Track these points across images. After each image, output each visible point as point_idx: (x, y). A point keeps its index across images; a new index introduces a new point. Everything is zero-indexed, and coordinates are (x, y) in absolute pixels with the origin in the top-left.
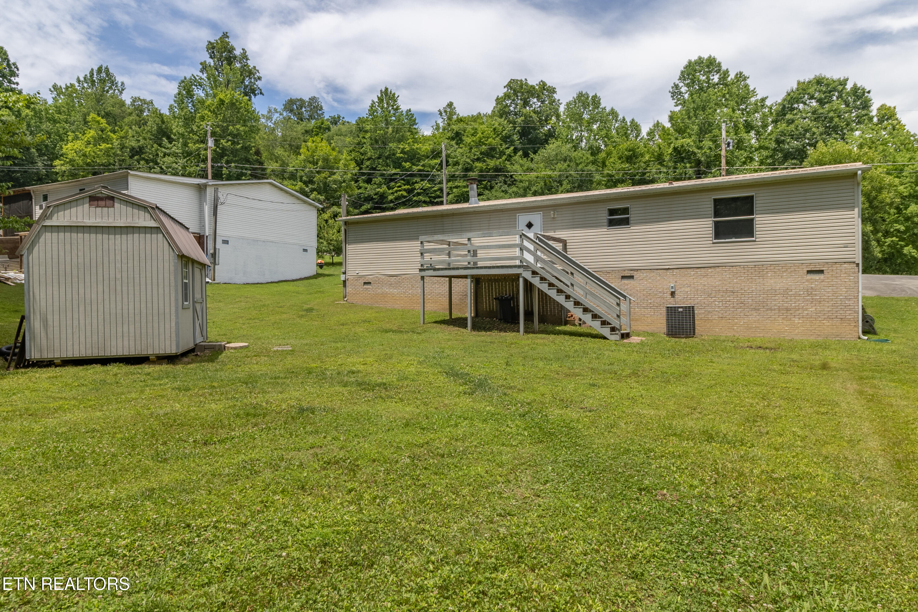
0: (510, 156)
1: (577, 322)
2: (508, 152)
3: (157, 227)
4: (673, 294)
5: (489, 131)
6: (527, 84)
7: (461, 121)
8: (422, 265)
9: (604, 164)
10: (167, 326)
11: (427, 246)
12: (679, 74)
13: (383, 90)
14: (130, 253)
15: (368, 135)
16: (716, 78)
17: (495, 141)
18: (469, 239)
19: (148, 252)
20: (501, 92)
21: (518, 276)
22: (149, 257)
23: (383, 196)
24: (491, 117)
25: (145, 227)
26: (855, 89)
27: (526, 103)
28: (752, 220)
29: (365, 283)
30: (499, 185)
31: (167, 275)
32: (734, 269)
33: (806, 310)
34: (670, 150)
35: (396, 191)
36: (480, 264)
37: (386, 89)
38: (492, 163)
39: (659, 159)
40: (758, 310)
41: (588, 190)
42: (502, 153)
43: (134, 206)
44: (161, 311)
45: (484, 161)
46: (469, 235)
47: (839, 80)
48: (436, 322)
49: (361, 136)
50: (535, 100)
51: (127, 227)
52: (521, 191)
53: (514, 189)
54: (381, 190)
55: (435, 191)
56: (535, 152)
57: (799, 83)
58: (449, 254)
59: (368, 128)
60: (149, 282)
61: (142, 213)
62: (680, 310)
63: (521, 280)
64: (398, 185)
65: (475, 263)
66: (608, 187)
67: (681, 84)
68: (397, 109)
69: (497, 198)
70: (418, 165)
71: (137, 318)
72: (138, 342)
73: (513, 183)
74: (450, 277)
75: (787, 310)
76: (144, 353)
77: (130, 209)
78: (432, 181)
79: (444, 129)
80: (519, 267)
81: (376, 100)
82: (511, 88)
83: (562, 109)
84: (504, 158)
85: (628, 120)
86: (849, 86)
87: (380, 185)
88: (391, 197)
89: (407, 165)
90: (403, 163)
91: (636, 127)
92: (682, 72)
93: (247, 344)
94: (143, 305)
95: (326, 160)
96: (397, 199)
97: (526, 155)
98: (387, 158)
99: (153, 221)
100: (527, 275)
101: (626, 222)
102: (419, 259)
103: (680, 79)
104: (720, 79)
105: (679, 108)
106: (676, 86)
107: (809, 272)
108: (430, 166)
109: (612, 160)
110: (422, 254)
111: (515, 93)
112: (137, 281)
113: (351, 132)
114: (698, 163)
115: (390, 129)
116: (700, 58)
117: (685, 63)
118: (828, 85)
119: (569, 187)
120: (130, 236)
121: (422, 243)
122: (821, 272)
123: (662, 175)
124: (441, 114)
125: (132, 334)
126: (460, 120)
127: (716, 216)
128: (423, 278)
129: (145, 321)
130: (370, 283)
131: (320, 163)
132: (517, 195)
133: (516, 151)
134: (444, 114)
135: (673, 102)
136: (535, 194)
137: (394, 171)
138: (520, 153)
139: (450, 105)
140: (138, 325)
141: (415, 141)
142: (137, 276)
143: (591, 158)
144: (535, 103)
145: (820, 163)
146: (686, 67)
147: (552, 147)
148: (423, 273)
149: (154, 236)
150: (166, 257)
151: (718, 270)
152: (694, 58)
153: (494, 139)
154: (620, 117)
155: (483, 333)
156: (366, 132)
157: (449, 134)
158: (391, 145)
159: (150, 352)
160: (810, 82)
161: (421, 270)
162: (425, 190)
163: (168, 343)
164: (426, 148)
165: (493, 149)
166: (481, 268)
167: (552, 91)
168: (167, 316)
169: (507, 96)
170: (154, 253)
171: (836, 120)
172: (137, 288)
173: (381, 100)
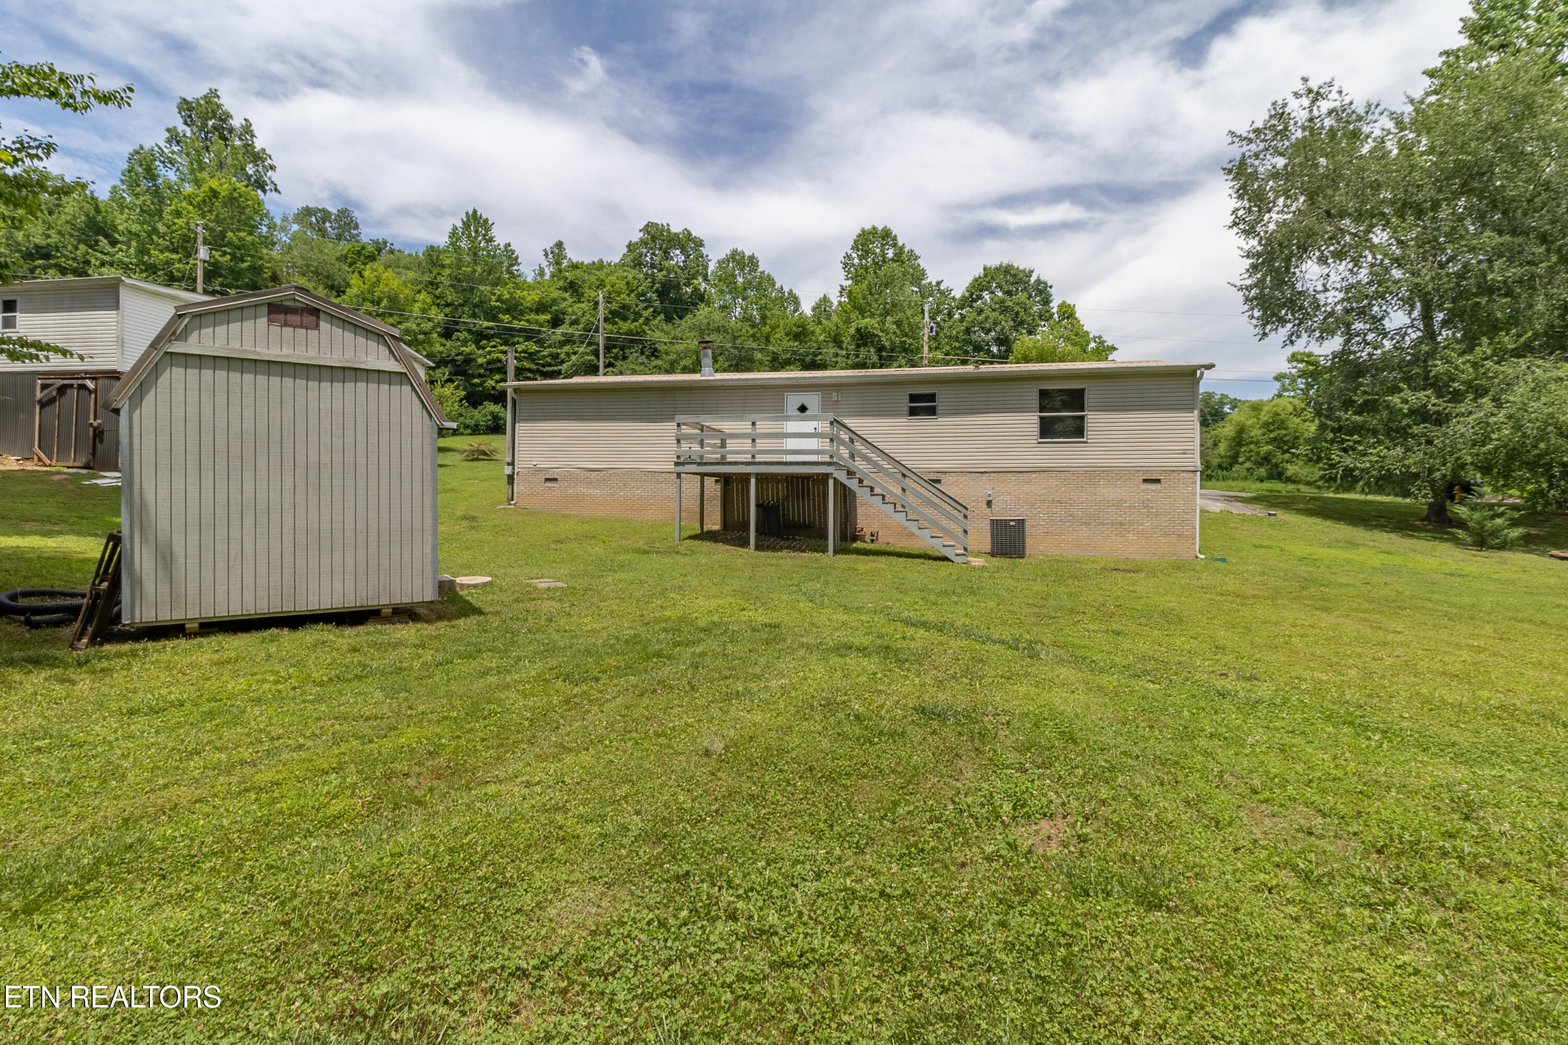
0: (647, 319)
1: (868, 538)
2: (646, 314)
3: (401, 373)
4: (989, 503)
5: (621, 285)
6: (668, 231)
7: (577, 267)
8: (678, 457)
9: (767, 339)
10: (417, 552)
11: (685, 430)
12: (852, 242)
13: (471, 212)
14: (349, 419)
15: (448, 271)
16: (890, 254)
17: (630, 300)
18: (754, 424)
19: (384, 417)
20: (636, 237)
21: (826, 476)
22: (384, 427)
23: (469, 360)
24: (622, 265)
25: (379, 371)
26: (1039, 281)
27: (666, 255)
28: (1082, 418)
29: (547, 480)
30: (634, 354)
31: (417, 461)
32: (1062, 475)
33: (1142, 524)
34: (852, 331)
35: (490, 353)
36: (730, 458)
37: (475, 212)
38: (625, 326)
39: (837, 341)
40: (1089, 524)
41: (748, 370)
42: (638, 315)
43: (358, 330)
44: (407, 525)
45: (616, 323)
46: (755, 417)
47: (1024, 271)
48: (690, 538)
49: (435, 272)
50: (678, 252)
51: (344, 368)
52: (667, 366)
53: (659, 362)
54: (467, 350)
55: (545, 357)
56: (681, 318)
57: (985, 269)
58: (702, 444)
59: (447, 262)
60: (384, 472)
61: (372, 344)
62: (1012, 523)
63: (831, 482)
64: (491, 344)
65: (723, 457)
66: (774, 369)
67: (854, 255)
68: (491, 240)
69: (634, 372)
70: (520, 320)
71: (361, 539)
72: (362, 584)
73: (655, 353)
74: (703, 475)
75: (1121, 524)
76: (373, 603)
77: (349, 336)
78: (540, 342)
79: (553, 276)
80: (829, 464)
81: (459, 224)
82: (649, 233)
83: (712, 266)
84: (641, 321)
85: (786, 289)
86: (1033, 279)
87: (465, 343)
88: (481, 360)
89: (506, 318)
90: (500, 316)
91: (795, 301)
92: (855, 241)
93: (488, 579)
94: (373, 515)
95: (393, 299)
96: (488, 363)
97: (669, 319)
98: (476, 306)
99: (393, 361)
100: (841, 476)
101: (932, 411)
102: (674, 447)
103: (853, 248)
104: (895, 255)
105: (850, 282)
106: (848, 257)
107: (1145, 481)
108: (537, 322)
109: (777, 336)
110: (678, 441)
111: (654, 238)
112: (361, 470)
113: (420, 264)
114: (881, 349)
115: (479, 269)
116: (874, 228)
117: (859, 231)
118: (1015, 276)
119: (727, 364)
120: (349, 386)
121: (679, 425)
122: (1158, 481)
123: (839, 359)
124: (546, 255)
125: (350, 569)
126: (575, 266)
127: (1042, 410)
128: (679, 475)
129: (376, 543)
130: (556, 480)
131: (385, 302)
132: (659, 370)
133: (656, 313)
134: (550, 256)
135: (843, 274)
136: (685, 370)
137: (486, 324)
138: (662, 316)
139: (559, 245)
140: (361, 552)
141: (517, 286)
142: (361, 460)
143: (751, 331)
144: (677, 257)
145: (1026, 359)
146: (859, 236)
147: (702, 312)
148: (680, 469)
149: (395, 388)
150: (418, 429)
151: (1043, 475)
152: (868, 227)
153: (628, 295)
154: (777, 286)
155: (770, 554)
156: (443, 266)
157: (561, 283)
158: (482, 288)
159: (384, 601)
160: (996, 269)
161: (677, 464)
162: (531, 354)
163: (417, 583)
164: (531, 298)
165: (625, 307)
166: (730, 463)
167: (699, 243)
168: (417, 535)
169: (643, 242)
170: (395, 419)
171: (1022, 314)
172: (361, 484)
173: (466, 225)
